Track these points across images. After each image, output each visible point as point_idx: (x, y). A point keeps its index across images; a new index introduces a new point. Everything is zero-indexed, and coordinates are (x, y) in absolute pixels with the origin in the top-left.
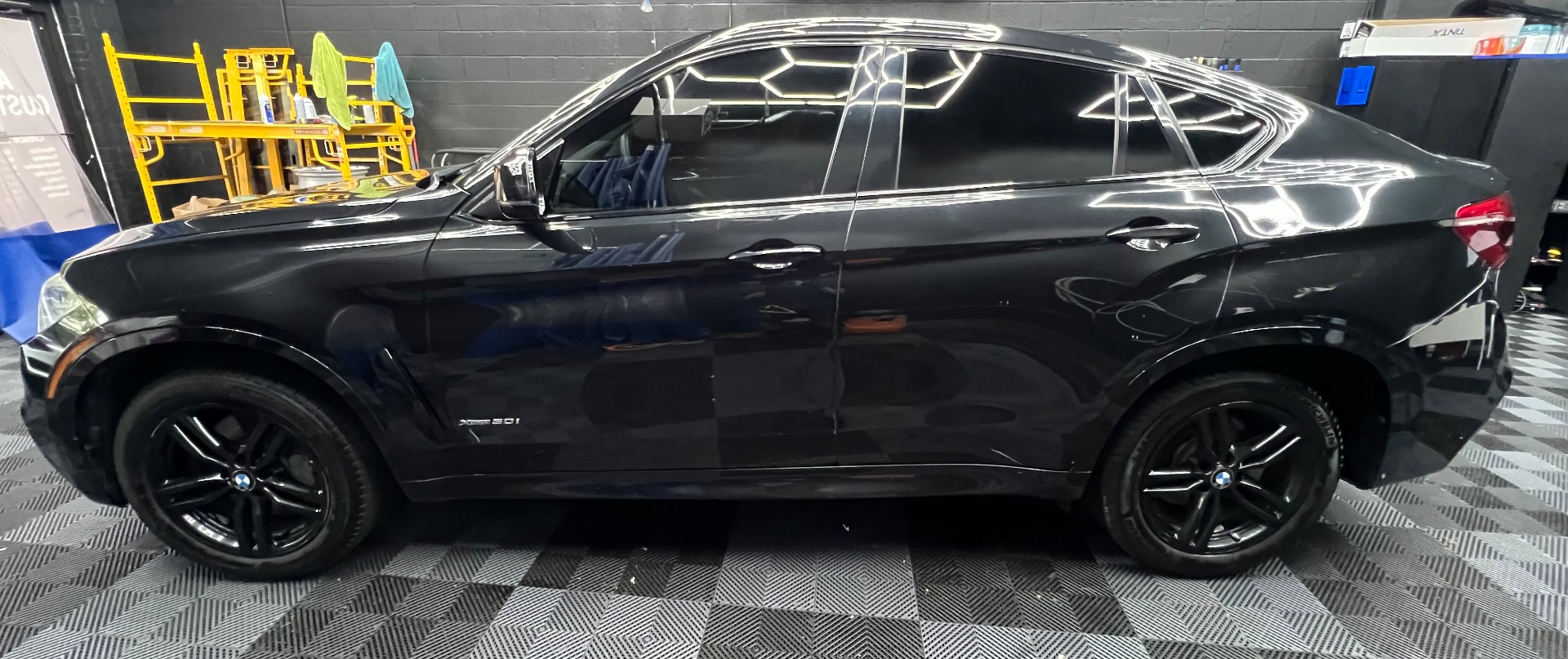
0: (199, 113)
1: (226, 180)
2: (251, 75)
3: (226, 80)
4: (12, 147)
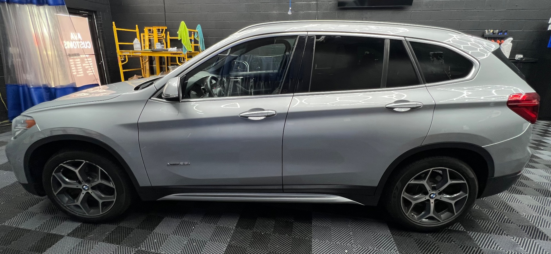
1: (142, 70)
2: (153, 35)
3: (144, 37)
4: (81, 58)
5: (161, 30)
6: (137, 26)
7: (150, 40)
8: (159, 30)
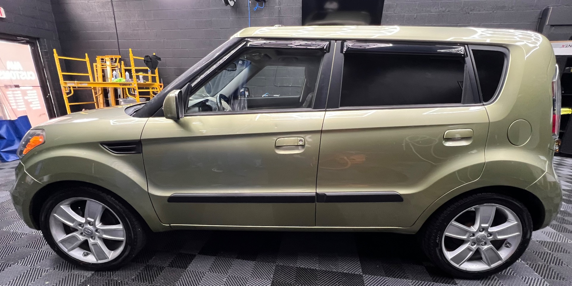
1: (96, 104)
2: (105, 65)
3: (96, 67)
4: (21, 90)
5: (114, 60)
6: (86, 54)
7: (103, 71)
8: (112, 59)
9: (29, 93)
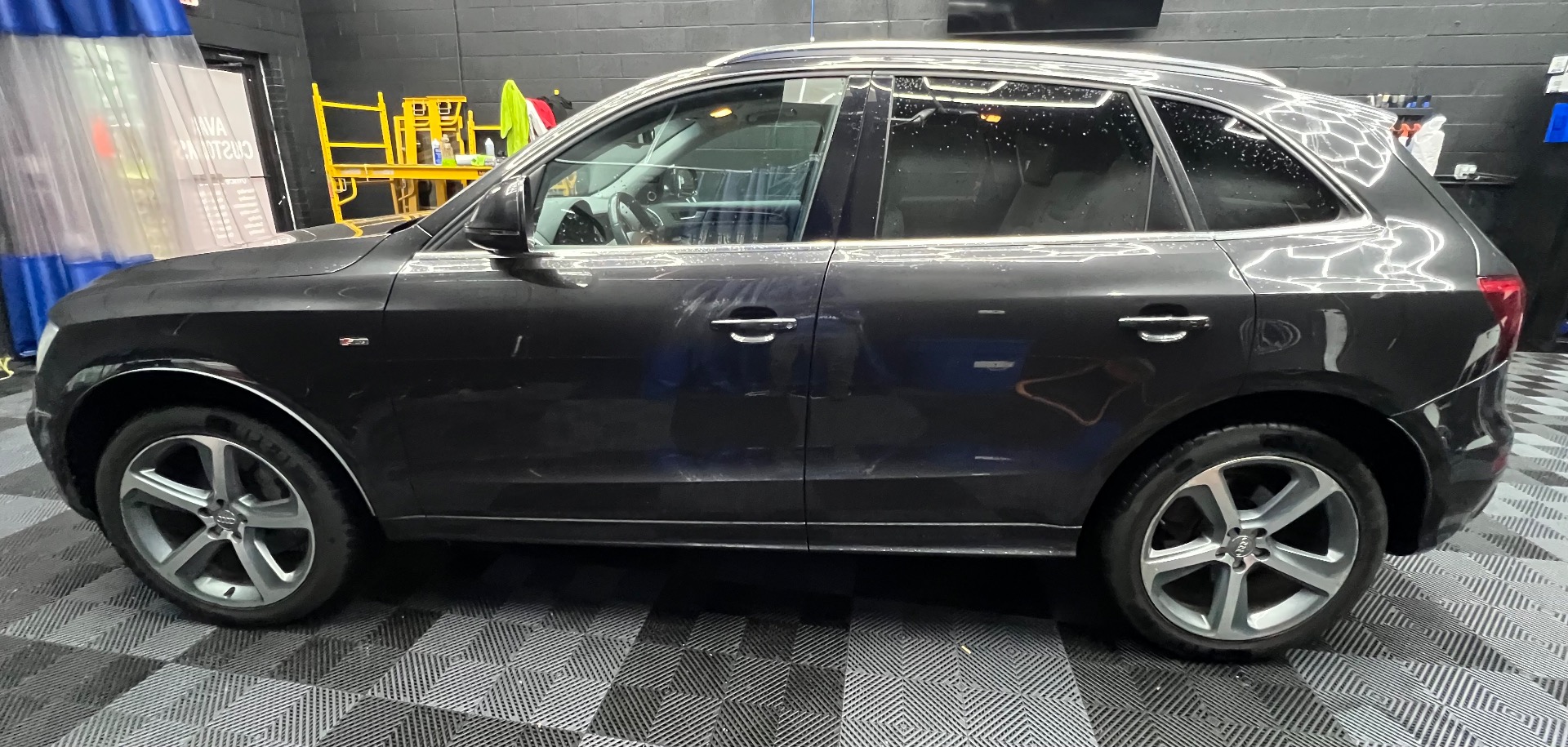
0: (377, 156)
2: (426, 121)
3: (402, 126)
4: (225, 188)
5: (449, 107)
6: (380, 94)
7: (419, 136)
8: (443, 105)
9: (242, 195)
